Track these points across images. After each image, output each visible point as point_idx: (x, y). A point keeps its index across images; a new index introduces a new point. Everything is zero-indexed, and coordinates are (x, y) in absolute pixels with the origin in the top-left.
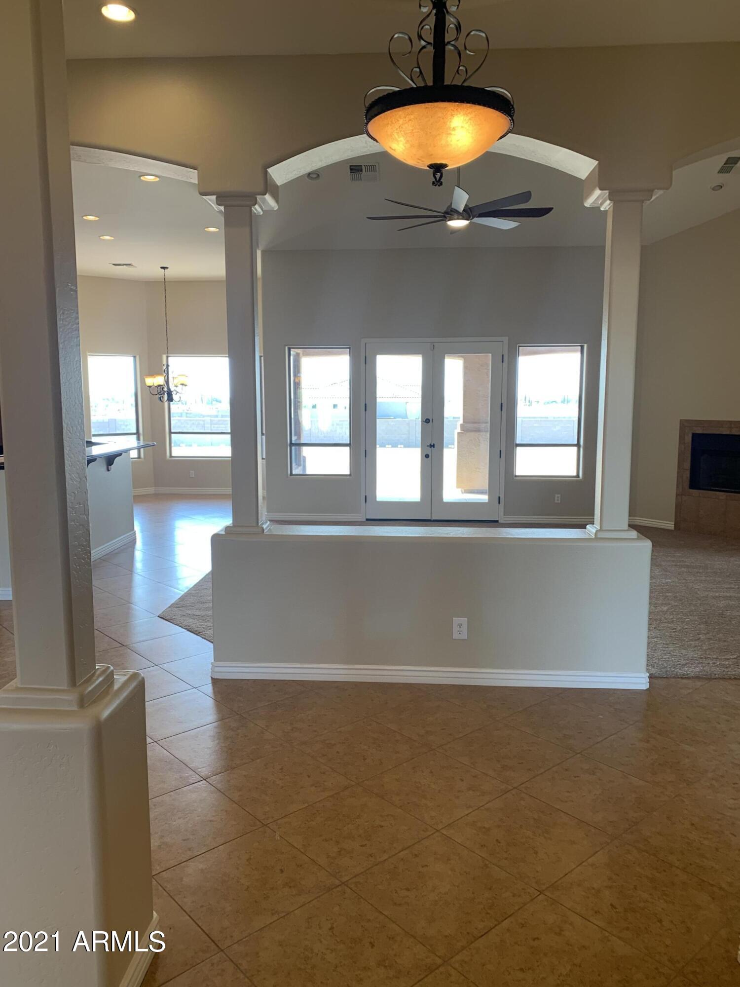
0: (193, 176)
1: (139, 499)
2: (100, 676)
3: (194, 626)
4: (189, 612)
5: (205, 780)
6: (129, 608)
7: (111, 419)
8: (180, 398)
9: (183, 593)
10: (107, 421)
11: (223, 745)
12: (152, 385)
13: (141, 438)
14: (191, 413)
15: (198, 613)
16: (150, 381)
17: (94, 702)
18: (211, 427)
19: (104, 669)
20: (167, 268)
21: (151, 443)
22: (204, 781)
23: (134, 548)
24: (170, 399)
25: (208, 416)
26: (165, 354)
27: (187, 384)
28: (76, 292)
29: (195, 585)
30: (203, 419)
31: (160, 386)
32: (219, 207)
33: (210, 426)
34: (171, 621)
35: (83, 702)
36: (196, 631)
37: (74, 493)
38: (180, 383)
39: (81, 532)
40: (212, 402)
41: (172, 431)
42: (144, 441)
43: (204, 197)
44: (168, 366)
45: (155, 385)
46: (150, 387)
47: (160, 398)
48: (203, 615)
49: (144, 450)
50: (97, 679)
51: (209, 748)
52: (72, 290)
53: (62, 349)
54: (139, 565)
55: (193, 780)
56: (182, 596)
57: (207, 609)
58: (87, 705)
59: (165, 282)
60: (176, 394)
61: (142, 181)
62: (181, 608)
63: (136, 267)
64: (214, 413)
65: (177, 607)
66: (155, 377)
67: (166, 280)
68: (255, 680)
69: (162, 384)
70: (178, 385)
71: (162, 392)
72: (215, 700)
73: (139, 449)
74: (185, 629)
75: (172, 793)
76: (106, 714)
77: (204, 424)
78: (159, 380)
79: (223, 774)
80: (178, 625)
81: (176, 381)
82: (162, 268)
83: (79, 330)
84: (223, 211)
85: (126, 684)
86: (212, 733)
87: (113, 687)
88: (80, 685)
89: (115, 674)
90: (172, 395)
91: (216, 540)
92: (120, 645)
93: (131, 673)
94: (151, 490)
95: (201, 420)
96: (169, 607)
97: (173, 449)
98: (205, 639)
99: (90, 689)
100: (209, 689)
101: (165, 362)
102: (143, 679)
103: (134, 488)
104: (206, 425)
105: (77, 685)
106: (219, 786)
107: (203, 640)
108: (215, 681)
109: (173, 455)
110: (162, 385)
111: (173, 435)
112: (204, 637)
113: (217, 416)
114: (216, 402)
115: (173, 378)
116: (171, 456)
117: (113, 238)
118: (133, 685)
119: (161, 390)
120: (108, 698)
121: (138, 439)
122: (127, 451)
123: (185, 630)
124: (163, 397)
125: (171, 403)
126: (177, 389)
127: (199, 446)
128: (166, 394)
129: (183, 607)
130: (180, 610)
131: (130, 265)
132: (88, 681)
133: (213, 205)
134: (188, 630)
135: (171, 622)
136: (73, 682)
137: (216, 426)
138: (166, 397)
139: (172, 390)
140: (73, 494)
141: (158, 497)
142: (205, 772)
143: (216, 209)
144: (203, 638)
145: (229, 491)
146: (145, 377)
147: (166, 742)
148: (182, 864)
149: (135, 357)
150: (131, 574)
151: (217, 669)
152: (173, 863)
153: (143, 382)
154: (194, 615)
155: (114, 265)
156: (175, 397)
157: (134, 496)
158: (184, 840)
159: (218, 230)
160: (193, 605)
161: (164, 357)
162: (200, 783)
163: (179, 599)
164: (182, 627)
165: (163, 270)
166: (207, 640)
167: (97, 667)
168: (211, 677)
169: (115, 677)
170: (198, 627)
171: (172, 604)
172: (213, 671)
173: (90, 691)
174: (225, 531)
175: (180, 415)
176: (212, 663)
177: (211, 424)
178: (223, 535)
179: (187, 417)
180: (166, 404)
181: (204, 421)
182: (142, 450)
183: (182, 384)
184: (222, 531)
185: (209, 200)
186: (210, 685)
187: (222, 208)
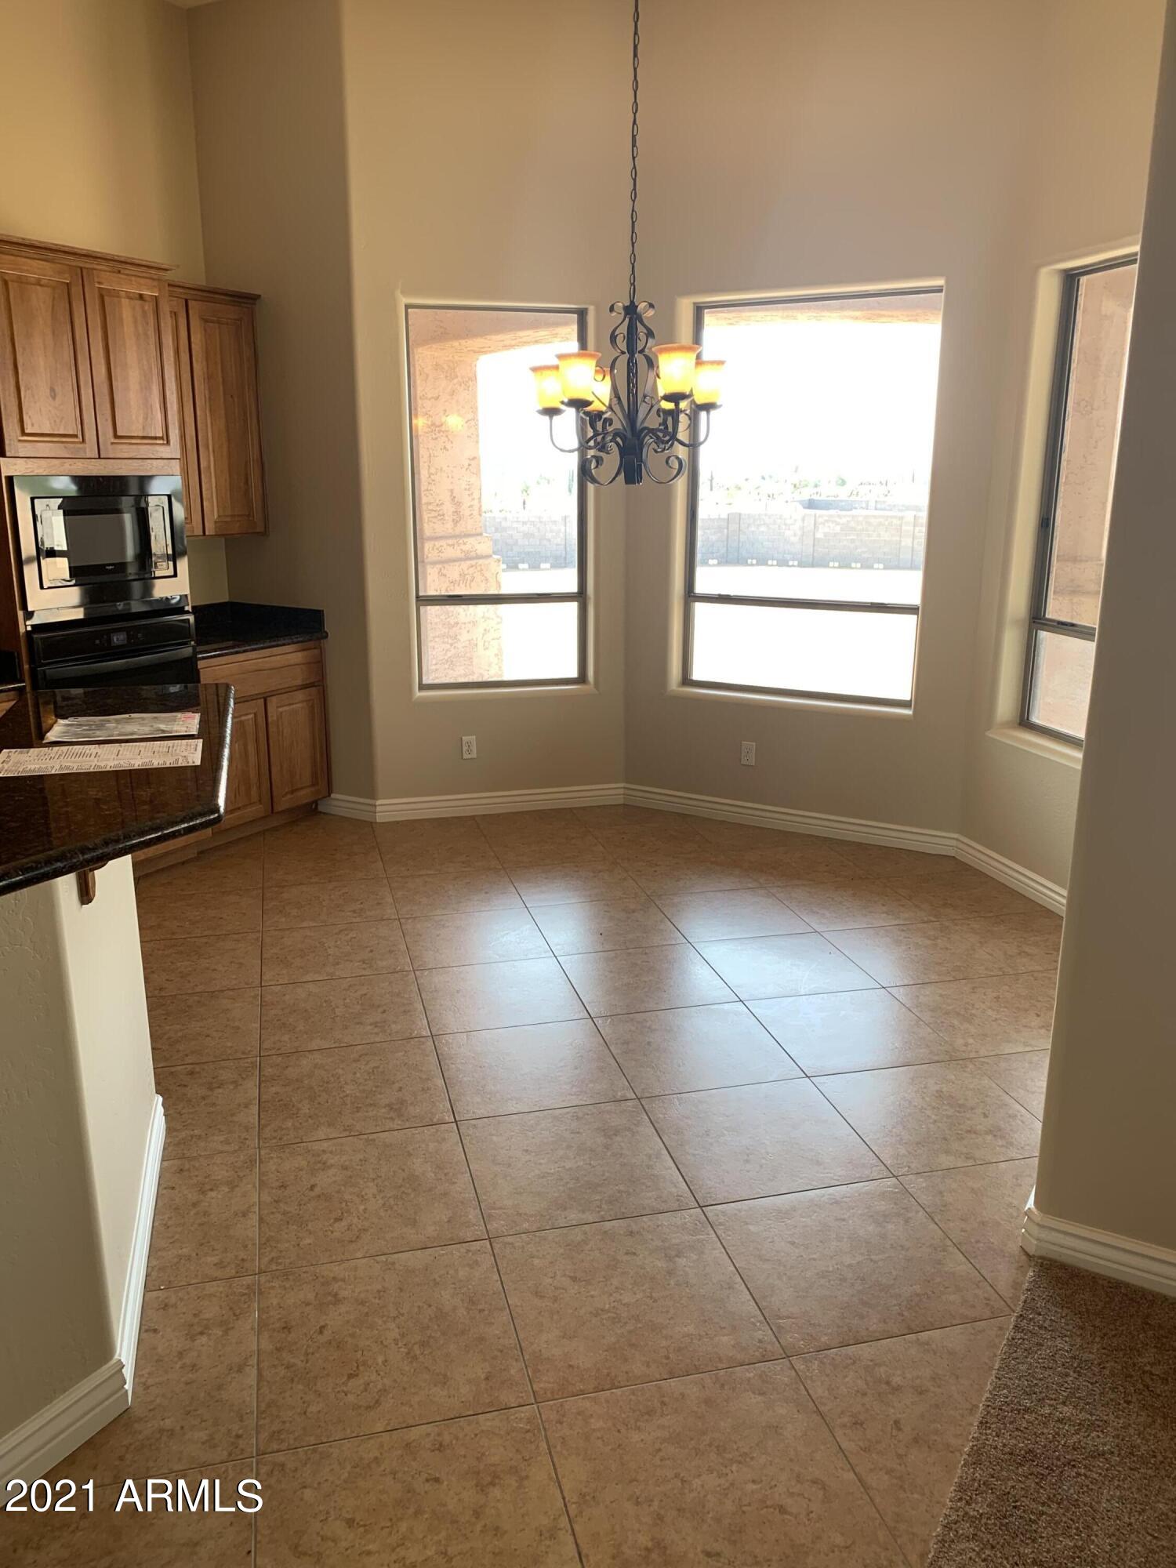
7: (732, 514)
10: (726, 517)
30: (900, 514)
33: (912, 528)
77: (901, 525)
104: (904, 528)
175: (864, 505)
181: (901, 518)
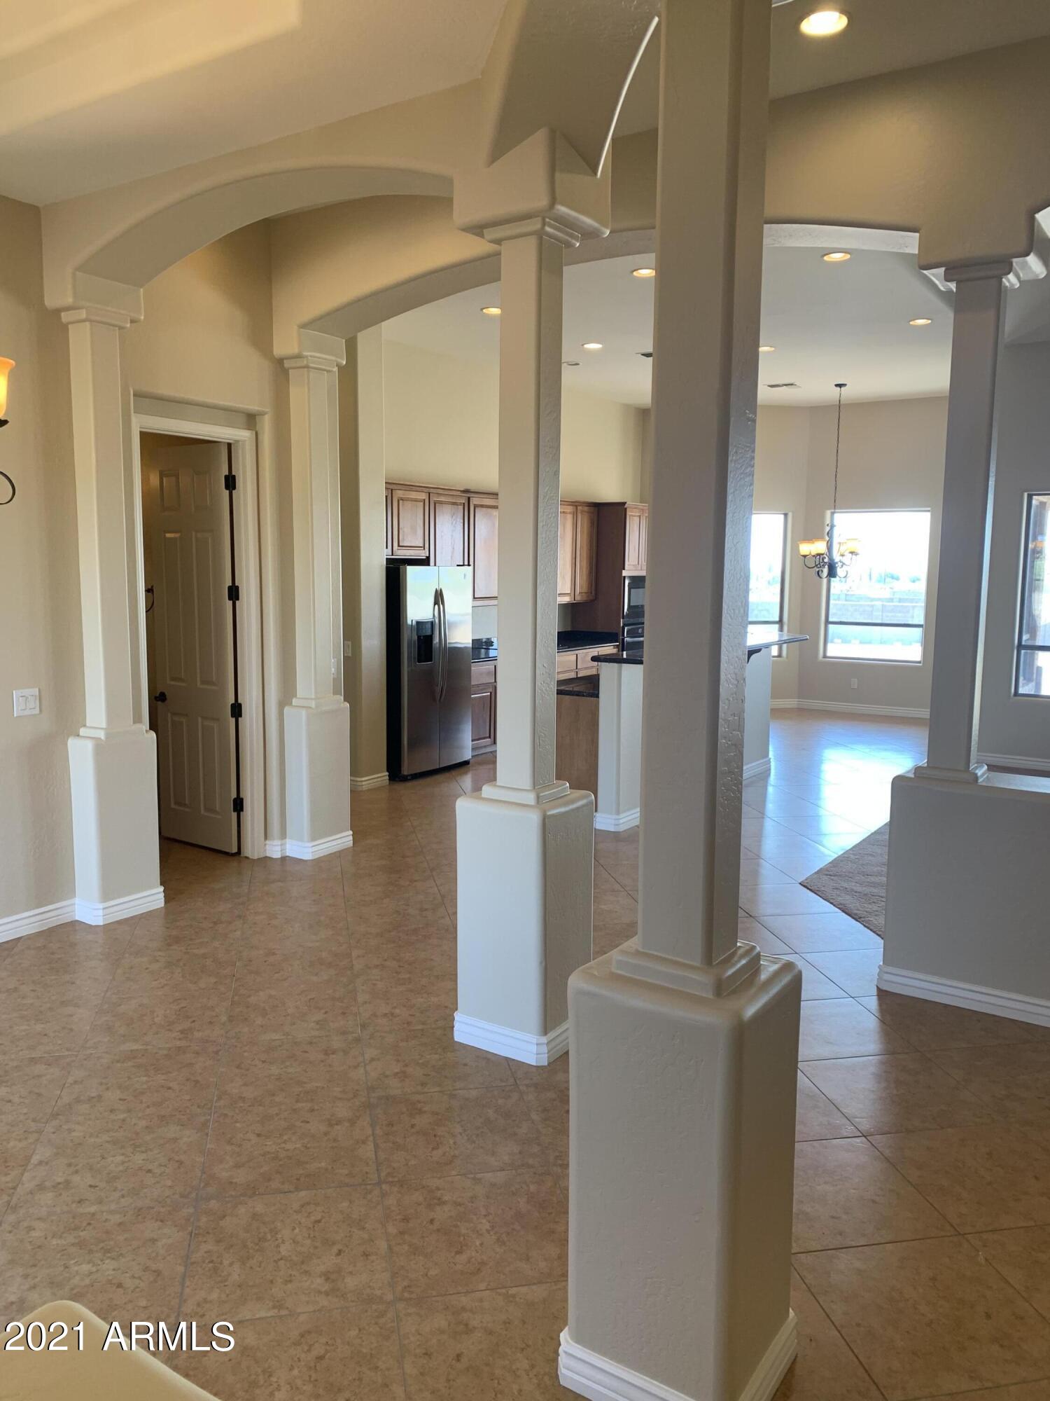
0: (910, 243)
1: (777, 713)
2: (742, 956)
3: (852, 906)
4: (845, 885)
5: (865, 1137)
6: (758, 865)
8: (847, 572)
9: (836, 856)
10: (761, 604)
11: (895, 1092)
12: (807, 553)
13: (785, 628)
14: (853, 595)
15: (859, 889)
16: (807, 548)
17: (734, 992)
18: (882, 616)
19: (748, 948)
20: (845, 385)
21: (799, 636)
22: (863, 1138)
23: (767, 782)
24: (832, 573)
25: (879, 599)
26: (829, 509)
27: (859, 552)
28: (754, 421)
29: (855, 847)
30: (872, 603)
31: (819, 555)
32: (949, 284)
33: (881, 613)
34: (817, 892)
35: (723, 989)
36: (856, 914)
37: (727, 699)
38: (848, 551)
39: (732, 754)
40: (885, 579)
41: (831, 620)
42: (789, 631)
43: (925, 272)
44: (832, 527)
45: (813, 554)
46: (805, 556)
47: (818, 572)
48: (865, 892)
49: (788, 647)
50: (739, 961)
51: (873, 1091)
52: (749, 419)
53: (732, 501)
54: (771, 807)
55: (847, 1132)
56: (835, 859)
57: (874, 885)
58: (725, 994)
59: (840, 406)
60: (842, 566)
61: (826, 261)
62: (832, 877)
63: (800, 387)
64: (887, 594)
65: (827, 875)
66: (813, 543)
67: (841, 403)
68: (946, 1006)
69: (823, 552)
70: (847, 553)
71: (822, 564)
72: (883, 1021)
73: (780, 644)
74: (839, 908)
75: (815, 1143)
76: (750, 1011)
77: (872, 611)
78: (819, 547)
79: (892, 1135)
80: (828, 901)
81: (843, 549)
82: (837, 385)
83: (753, 476)
84: (955, 290)
85: (776, 975)
86: (872, 1069)
87: (760, 976)
88: (717, 964)
89: (762, 957)
90: (836, 568)
91: (899, 784)
92: (747, 915)
93: (783, 962)
94: (791, 703)
95: (868, 605)
96: (816, 873)
97: (829, 646)
98: (868, 928)
99: (730, 972)
100: (873, 1003)
101: (828, 521)
102: (800, 973)
103: (772, 698)
104: (874, 613)
105: (714, 963)
106: (887, 1152)
107: (866, 929)
108: (882, 994)
109: (829, 654)
110: (823, 554)
111: (831, 626)
112: (867, 925)
113: (891, 600)
114: (890, 579)
115: (840, 543)
116: (825, 656)
117: (773, 349)
118: (786, 979)
119: (821, 561)
120: (753, 990)
121: (781, 629)
122: (768, 646)
123: (840, 911)
124: (822, 571)
125: (832, 579)
126: (844, 560)
127: (861, 643)
128: (826, 566)
129: (837, 875)
130: (832, 880)
131: (792, 384)
132: (728, 961)
133: (937, 282)
134: (843, 911)
135: (817, 894)
136: (708, 958)
137: (890, 614)
138: (826, 570)
139: (836, 561)
140: (727, 701)
141: (802, 713)
142: (865, 1125)
143: (942, 289)
144: (865, 926)
145: (925, 713)
146: (799, 543)
147: (809, 1066)
148: (829, 1251)
149: (786, 515)
150: (763, 818)
151: (886, 977)
152: (814, 1245)
153: (795, 549)
154: (852, 890)
155: (769, 386)
156: (840, 572)
157: (772, 710)
158: (833, 1217)
159: (930, 321)
160: (851, 875)
161: (828, 513)
162: (858, 1140)
163: (830, 863)
164: (834, 905)
165: (839, 388)
166: (871, 930)
167: (738, 944)
168: (877, 986)
169: (762, 962)
170: (859, 910)
171: (821, 869)
172: (880, 978)
173: (730, 976)
174: (915, 773)
175: (839, 597)
176: (880, 966)
177: (882, 612)
178: (911, 778)
179: (846, 600)
180: (825, 581)
181: (872, 606)
182: (785, 646)
183: (852, 553)
184: (908, 772)
185: (933, 275)
186: (875, 998)
187: (953, 286)
